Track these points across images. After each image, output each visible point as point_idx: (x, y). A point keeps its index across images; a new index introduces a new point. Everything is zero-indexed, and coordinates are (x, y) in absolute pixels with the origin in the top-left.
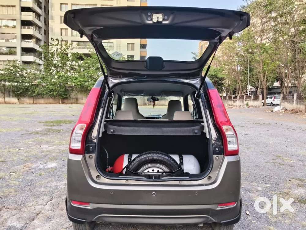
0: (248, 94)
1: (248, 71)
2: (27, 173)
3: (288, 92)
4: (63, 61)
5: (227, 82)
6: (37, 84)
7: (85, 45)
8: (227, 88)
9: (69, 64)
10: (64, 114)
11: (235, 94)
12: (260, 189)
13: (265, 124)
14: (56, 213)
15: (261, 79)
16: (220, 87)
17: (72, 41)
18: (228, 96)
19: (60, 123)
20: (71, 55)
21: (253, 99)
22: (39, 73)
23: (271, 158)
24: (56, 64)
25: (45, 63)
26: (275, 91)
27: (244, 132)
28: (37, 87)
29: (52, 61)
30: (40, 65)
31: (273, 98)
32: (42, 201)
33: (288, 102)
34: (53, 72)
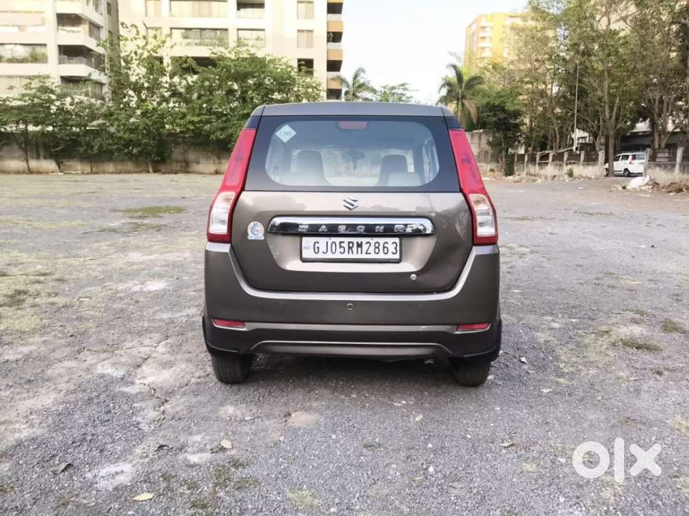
0: (574, 150)
1: (575, 95)
2: (112, 299)
3: (663, 145)
4: (152, 74)
5: (527, 121)
6: (97, 128)
7: (201, 39)
8: (527, 136)
9: (166, 82)
10: (163, 195)
11: (545, 149)
12: (556, 325)
13: (601, 214)
14: (179, 356)
15: (605, 116)
16: (510, 134)
17: (171, 29)
18: (529, 155)
19: (158, 212)
20: (170, 61)
21: (584, 161)
22: (101, 104)
23: (594, 277)
24: (137, 83)
25: (113, 81)
26: (639, 141)
27: (550, 230)
28: (96, 136)
29: (127, 75)
30: (102, 84)
31: (630, 157)
32: (149, 340)
33: (663, 166)
34: (132, 101)
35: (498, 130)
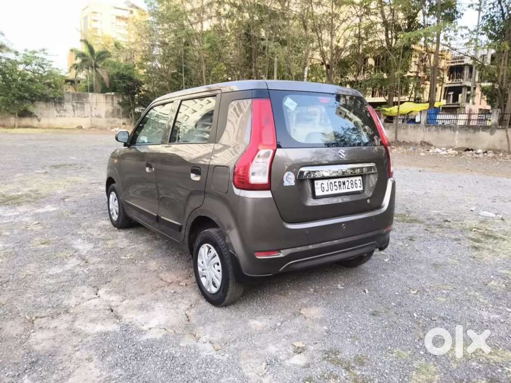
35: (127, 94)
